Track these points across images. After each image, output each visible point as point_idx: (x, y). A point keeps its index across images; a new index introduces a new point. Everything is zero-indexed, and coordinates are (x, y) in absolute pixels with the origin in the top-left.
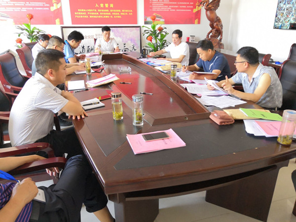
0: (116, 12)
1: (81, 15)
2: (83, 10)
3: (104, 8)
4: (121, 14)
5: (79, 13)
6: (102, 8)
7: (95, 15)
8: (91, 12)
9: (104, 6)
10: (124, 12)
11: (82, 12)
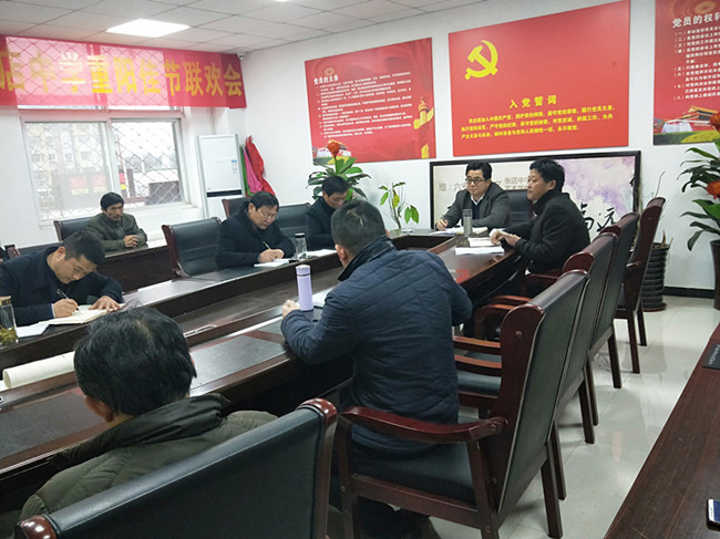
0: (562, 116)
1: (474, 132)
2: (479, 120)
3: (533, 108)
4: (579, 119)
5: (471, 128)
6: (525, 110)
7: (507, 129)
8: (498, 122)
9: (533, 103)
10: (587, 114)
11: (477, 124)
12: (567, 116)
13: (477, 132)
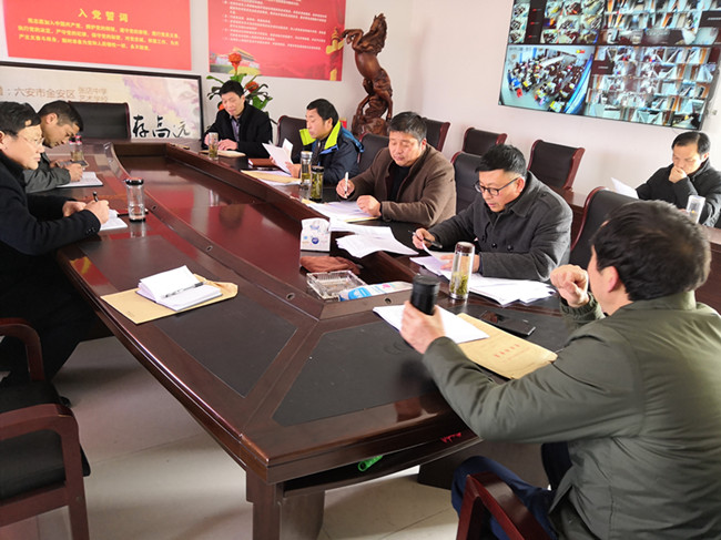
0: (135, 35)
1: (35, 34)
2: (41, 22)
3: (104, 21)
4: (150, 40)
5: (32, 29)
6: (96, 22)
7: (77, 38)
8: (67, 28)
9: (103, 16)
10: (157, 38)
11: (39, 26)
12: (139, 36)
13: (41, 34)
